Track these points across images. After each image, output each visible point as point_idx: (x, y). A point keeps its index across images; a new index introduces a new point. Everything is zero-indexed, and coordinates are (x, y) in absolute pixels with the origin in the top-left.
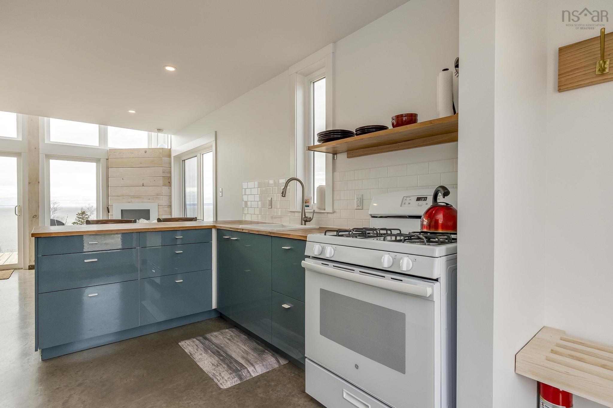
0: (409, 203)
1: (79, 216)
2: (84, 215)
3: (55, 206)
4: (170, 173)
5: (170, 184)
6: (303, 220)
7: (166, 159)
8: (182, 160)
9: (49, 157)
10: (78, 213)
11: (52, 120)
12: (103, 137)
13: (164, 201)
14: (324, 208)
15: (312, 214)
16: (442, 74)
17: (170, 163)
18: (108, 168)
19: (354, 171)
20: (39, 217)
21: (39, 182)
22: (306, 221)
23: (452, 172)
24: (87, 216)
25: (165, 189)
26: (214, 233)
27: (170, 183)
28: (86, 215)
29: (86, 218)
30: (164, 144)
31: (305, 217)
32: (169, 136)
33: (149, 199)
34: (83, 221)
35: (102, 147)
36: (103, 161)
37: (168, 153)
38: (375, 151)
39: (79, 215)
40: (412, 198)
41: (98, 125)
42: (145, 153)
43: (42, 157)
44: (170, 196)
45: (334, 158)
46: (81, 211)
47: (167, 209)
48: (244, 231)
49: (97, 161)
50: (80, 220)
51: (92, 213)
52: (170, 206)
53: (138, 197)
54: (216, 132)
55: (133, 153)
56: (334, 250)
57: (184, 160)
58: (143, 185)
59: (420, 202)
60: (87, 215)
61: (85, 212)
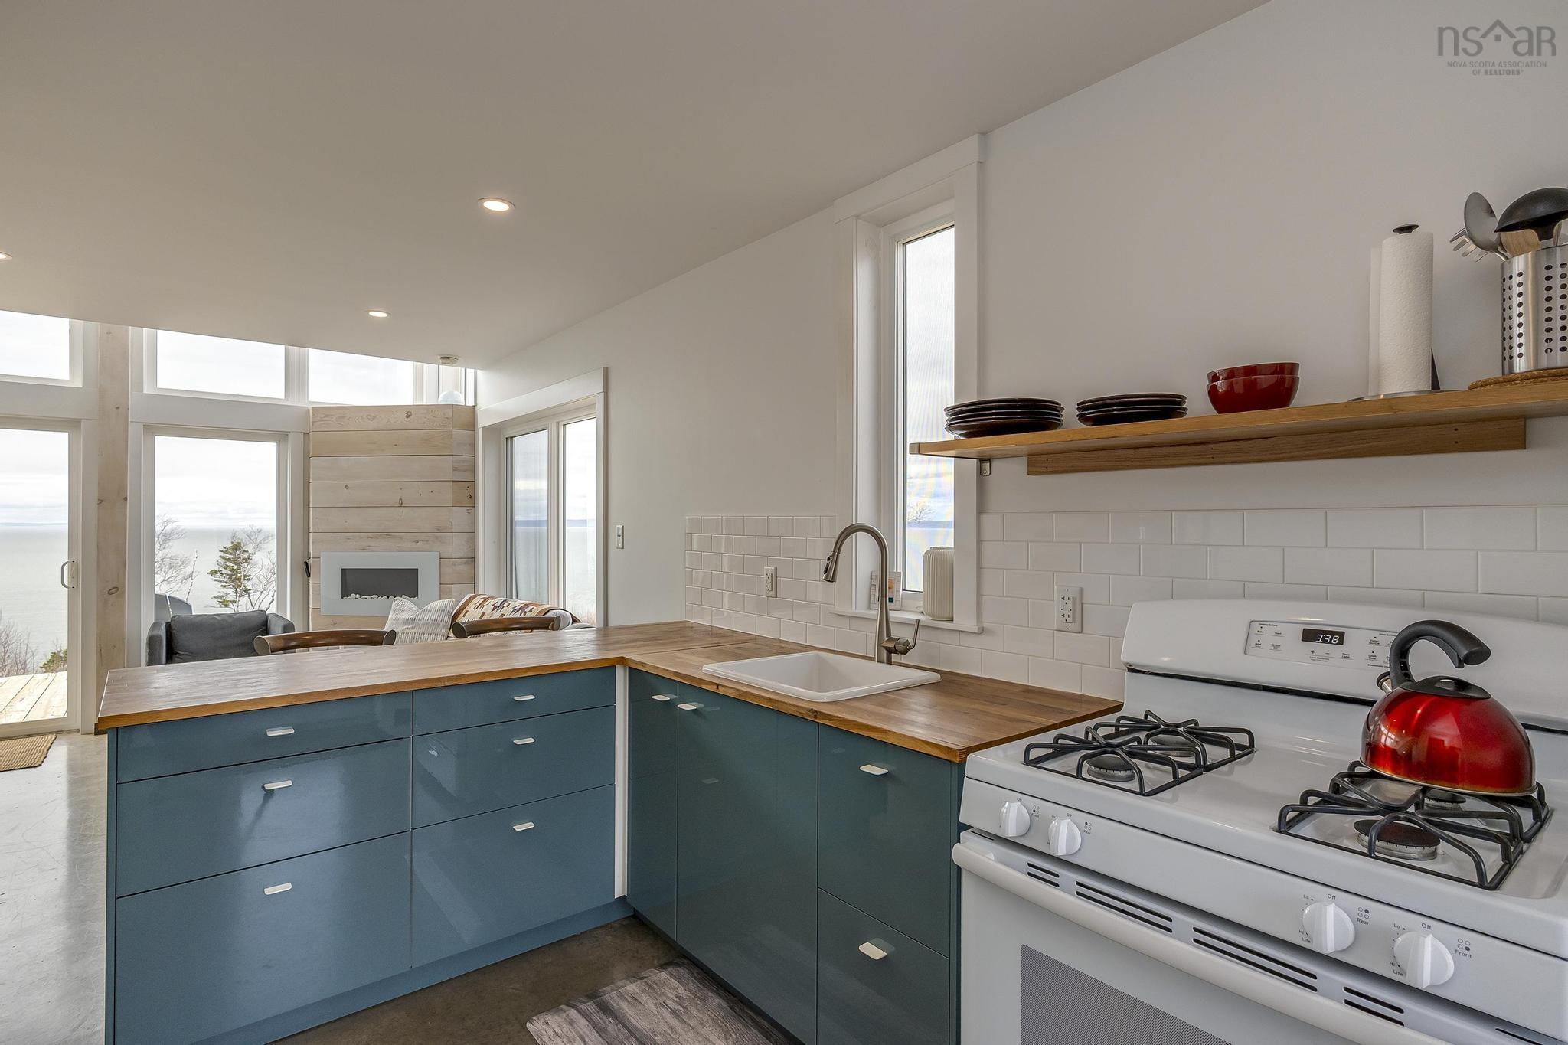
0: (1276, 647)
1: (225, 555)
2: (238, 553)
3: (169, 528)
4: (473, 470)
5: (472, 498)
6: (886, 648)
7: (461, 434)
8: (503, 436)
9: (153, 429)
10: (224, 547)
11: (162, 334)
12: (296, 375)
13: (455, 547)
14: (947, 614)
15: (912, 631)
16: (1395, 244)
17: (473, 445)
18: (307, 457)
19: (1051, 515)
20: (123, 592)
21: (126, 498)
22: (890, 651)
23: (1419, 549)
24: (246, 556)
25: (460, 514)
26: (621, 678)
28: (244, 551)
29: (243, 559)
30: (456, 392)
31: (891, 639)
32: (471, 372)
33: (417, 541)
34: (235, 567)
35: (293, 402)
36: (296, 439)
37: (468, 417)
38: (1128, 461)
39: (226, 552)
40: (1280, 628)
41: (283, 346)
42: (407, 417)
43: (134, 430)
44: (472, 535)
45: (980, 472)
46: (232, 543)
47: (463, 568)
48: (721, 691)
49: (279, 437)
50: (228, 563)
51: (260, 546)
52: (472, 560)
53: (387, 536)
54: (606, 372)
55: (374, 418)
56: (1083, 832)
57: (512, 438)
58: (401, 505)
59: (1319, 648)
60: (247, 551)
61: (242, 545)
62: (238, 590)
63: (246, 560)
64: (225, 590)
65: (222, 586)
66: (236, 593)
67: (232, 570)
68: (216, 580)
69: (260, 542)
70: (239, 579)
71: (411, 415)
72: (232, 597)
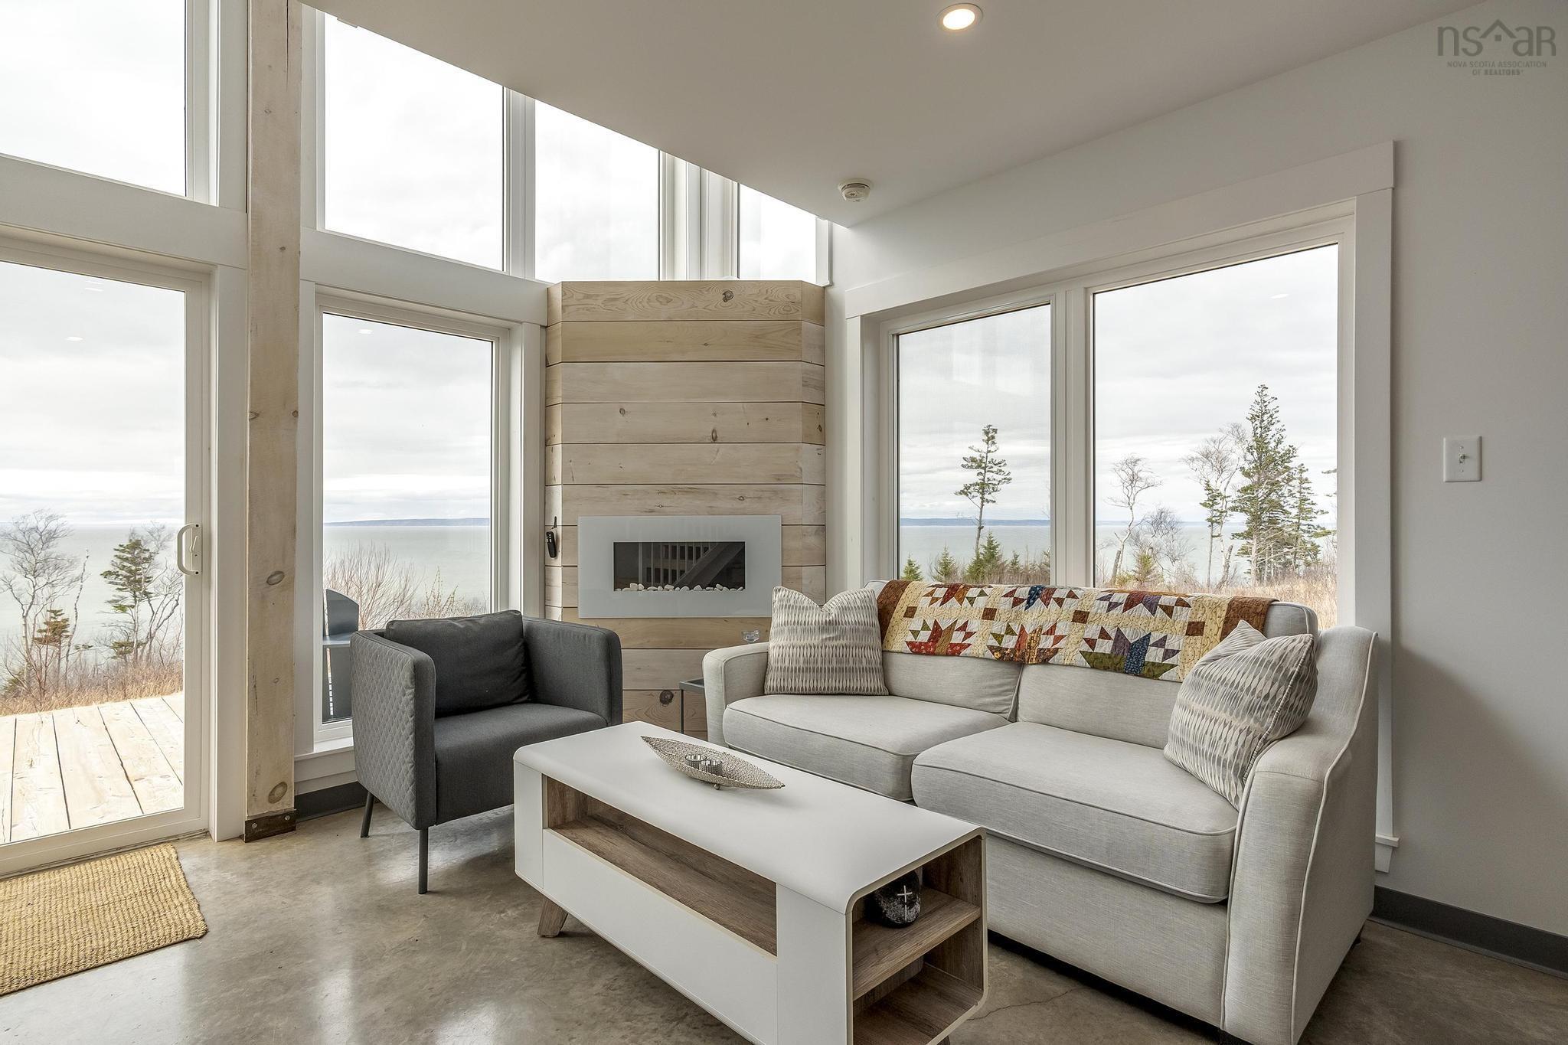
1: (122, 554)
2: (137, 551)
4: (823, 387)
7: (811, 328)
8: (888, 331)
10: (121, 546)
17: (824, 349)
18: (549, 364)
20: (291, 581)
21: (295, 413)
24: (147, 555)
25: (806, 456)
27: (823, 429)
28: (145, 550)
29: (144, 559)
33: (742, 498)
34: (133, 568)
36: (526, 337)
37: (818, 305)
39: (123, 551)
42: (725, 300)
44: (826, 487)
46: (131, 540)
47: (813, 541)
50: (125, 564)
51: (161, 546)
52: (824, 529)
53: (691, 489)
54: (1397, 147)
55: (669, 301)
57: (897, 336)
58: (714, 440)
60: (148, 550)
61: (142, 543)
62: (137, 593)
63: (147, 560)
64: (122, 594)
65: (118, 589)
66: (135, 597)
67: (130, 571)
68: (110, 583)
69: (164, 540)
70: (139, 581)
71: (731, 296)
72: (130, 601)
